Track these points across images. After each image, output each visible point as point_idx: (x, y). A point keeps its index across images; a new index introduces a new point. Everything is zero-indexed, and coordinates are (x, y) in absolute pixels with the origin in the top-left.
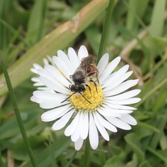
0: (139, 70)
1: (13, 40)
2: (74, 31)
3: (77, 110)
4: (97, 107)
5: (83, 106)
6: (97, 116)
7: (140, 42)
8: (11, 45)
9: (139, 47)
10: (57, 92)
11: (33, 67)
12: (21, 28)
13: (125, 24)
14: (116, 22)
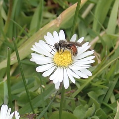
0: (99, 55)
1: (20, 33)
2: (58, 26)
3: (57, 67)
4: (69, 65)
5: (61, 64)
6: (69, 70)
7: (101, 38)
8: (19, 36)
9: (100, 41)
10: (46, 56)
11: (32, 47)
12: (25, 26)
13: (92, 28)
14: (87, 27)
